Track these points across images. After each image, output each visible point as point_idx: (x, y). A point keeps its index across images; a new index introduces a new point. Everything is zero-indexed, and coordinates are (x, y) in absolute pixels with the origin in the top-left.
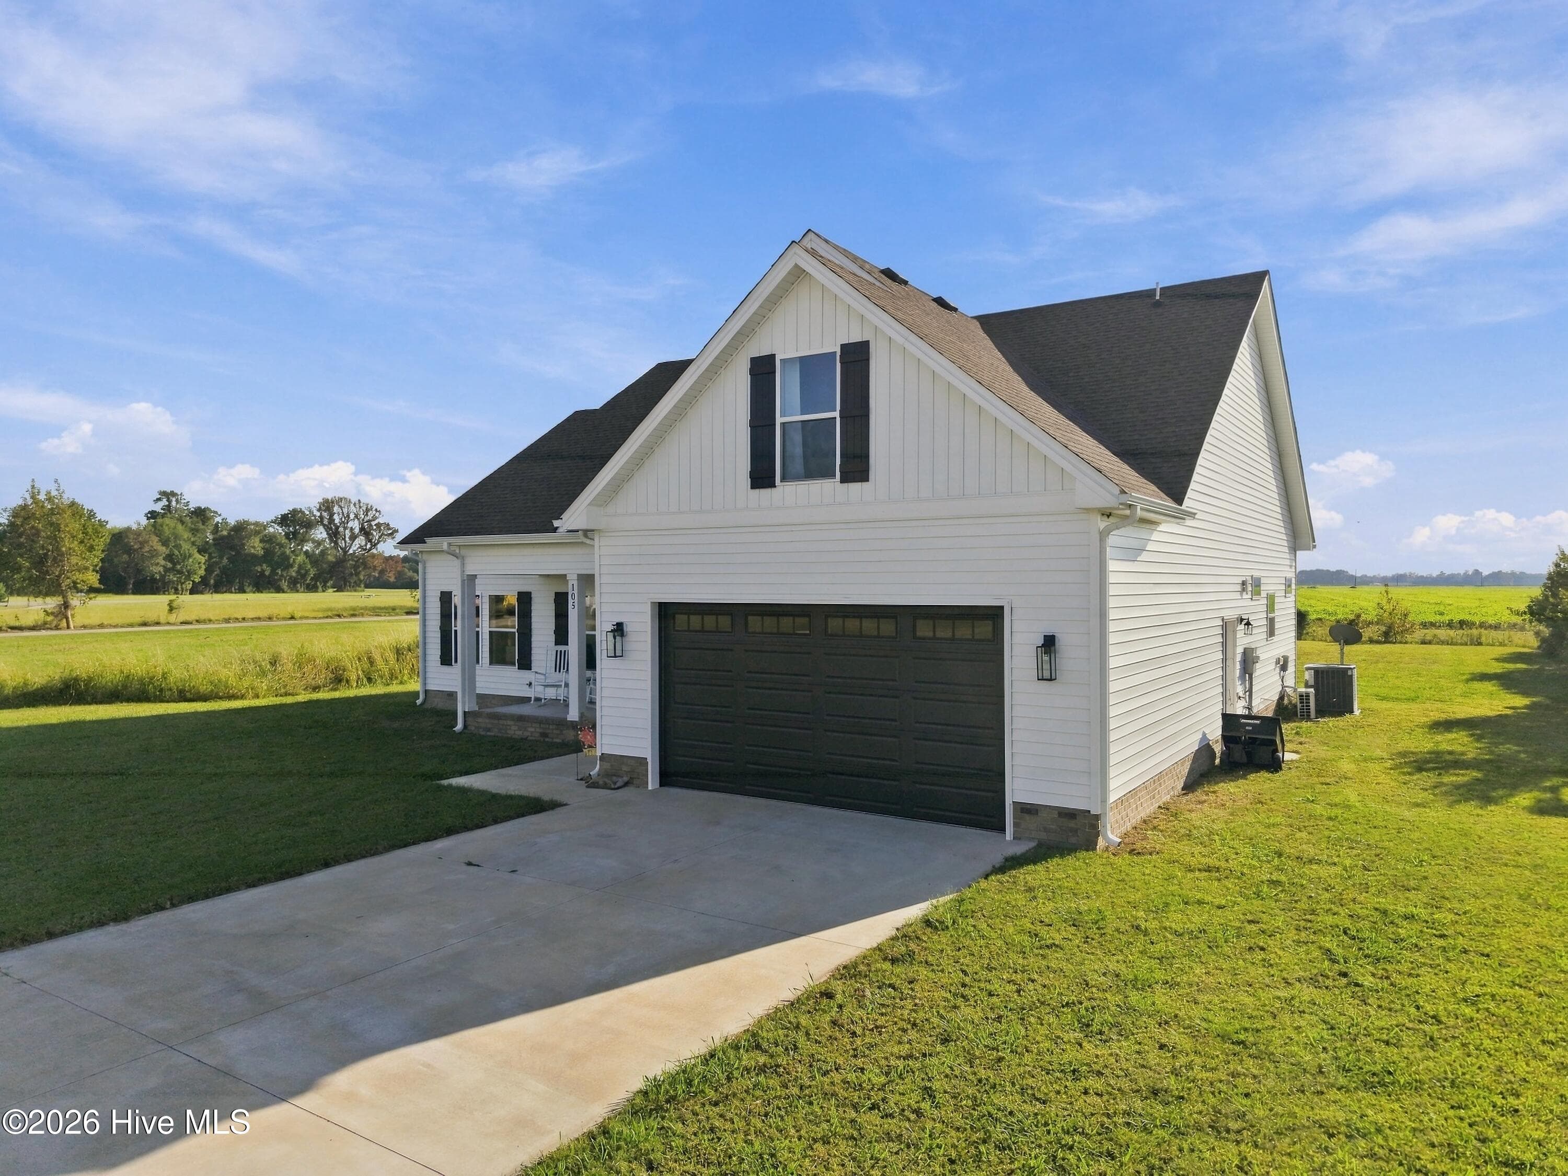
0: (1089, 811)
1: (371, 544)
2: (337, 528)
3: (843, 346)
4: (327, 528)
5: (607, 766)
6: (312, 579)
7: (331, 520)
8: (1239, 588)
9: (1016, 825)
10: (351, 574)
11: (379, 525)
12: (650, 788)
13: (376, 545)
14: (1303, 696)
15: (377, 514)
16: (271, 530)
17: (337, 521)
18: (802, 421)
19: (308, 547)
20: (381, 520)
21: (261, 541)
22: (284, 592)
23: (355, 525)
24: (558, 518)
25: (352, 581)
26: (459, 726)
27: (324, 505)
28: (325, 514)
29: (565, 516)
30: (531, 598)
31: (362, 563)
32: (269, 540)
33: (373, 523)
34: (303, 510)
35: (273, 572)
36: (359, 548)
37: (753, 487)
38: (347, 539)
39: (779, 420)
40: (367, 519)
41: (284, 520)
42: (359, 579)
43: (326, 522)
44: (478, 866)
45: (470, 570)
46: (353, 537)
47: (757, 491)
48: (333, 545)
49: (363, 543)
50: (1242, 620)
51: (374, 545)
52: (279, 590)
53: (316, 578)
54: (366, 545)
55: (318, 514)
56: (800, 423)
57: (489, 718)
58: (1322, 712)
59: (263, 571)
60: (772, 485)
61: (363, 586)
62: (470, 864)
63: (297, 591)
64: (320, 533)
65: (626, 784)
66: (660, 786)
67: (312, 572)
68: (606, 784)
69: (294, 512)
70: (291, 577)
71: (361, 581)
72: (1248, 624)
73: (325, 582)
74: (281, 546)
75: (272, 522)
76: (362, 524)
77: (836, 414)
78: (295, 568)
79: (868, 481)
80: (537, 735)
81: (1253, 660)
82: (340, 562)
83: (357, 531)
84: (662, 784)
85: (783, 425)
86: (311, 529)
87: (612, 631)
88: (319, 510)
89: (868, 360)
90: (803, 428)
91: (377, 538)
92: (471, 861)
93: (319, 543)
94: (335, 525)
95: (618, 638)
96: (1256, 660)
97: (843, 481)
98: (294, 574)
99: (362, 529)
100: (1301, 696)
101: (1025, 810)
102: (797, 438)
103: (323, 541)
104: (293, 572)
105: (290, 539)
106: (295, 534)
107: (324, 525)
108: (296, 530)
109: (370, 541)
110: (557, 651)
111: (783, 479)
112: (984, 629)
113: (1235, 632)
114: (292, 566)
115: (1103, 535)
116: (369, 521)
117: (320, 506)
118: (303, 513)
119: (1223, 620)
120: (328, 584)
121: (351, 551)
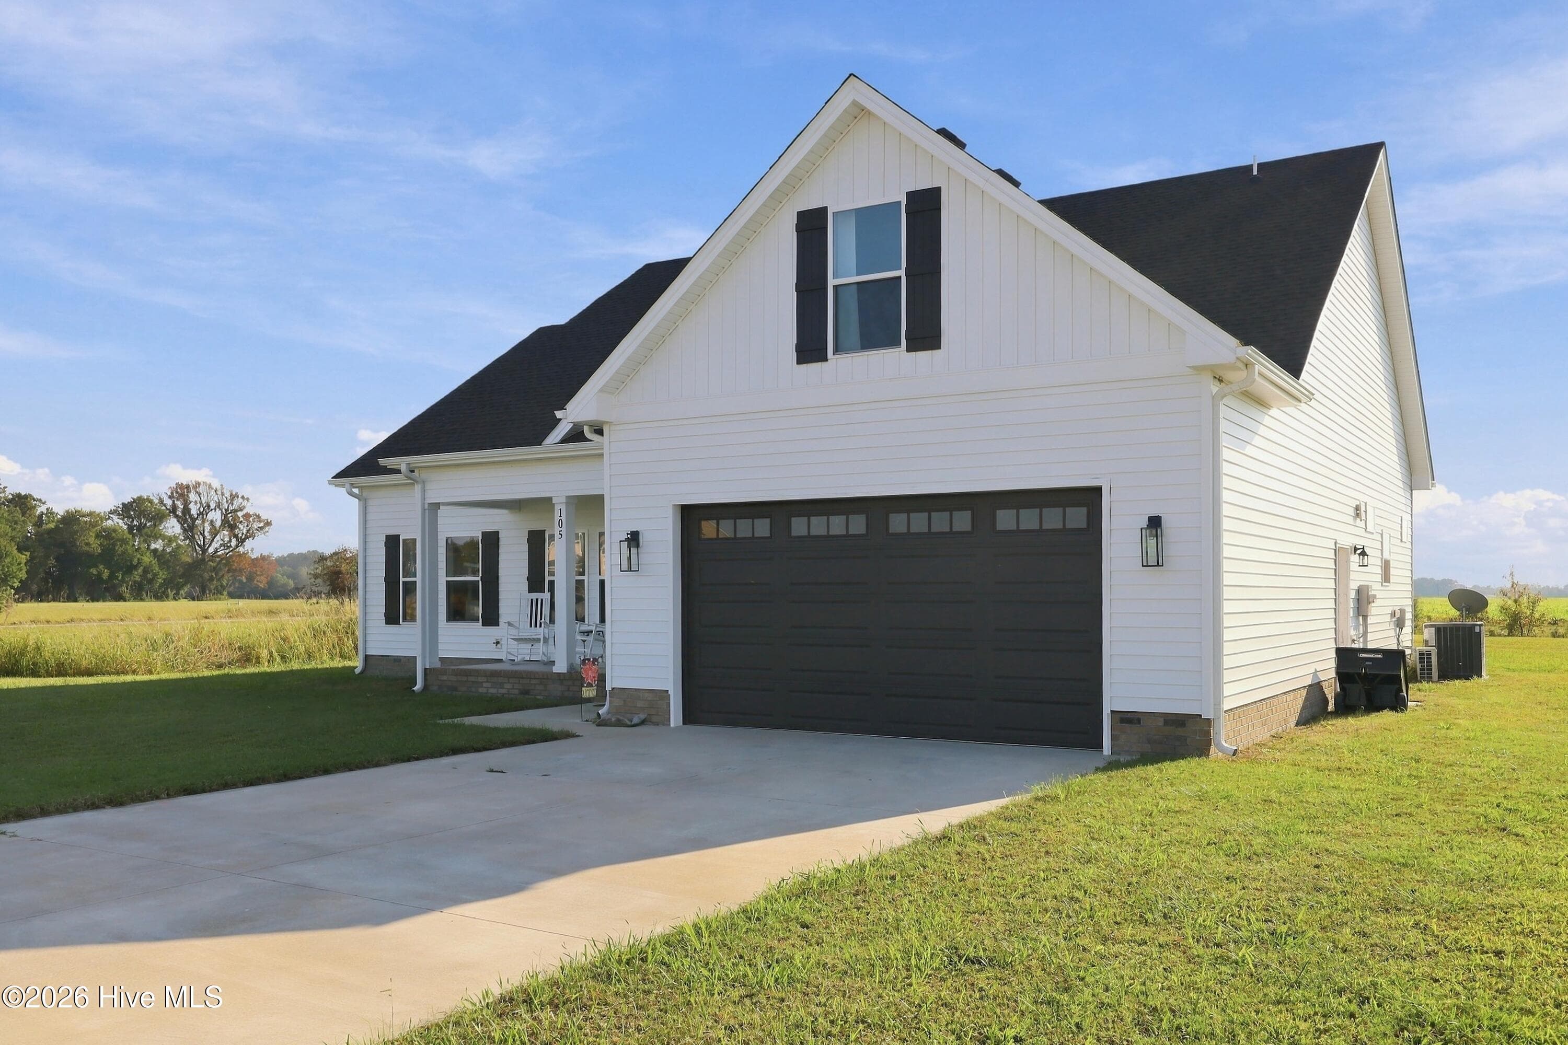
0: (1201, 716)
1: (237, 540)
2: (194, 520)
3: (910, 195)
4: (182, 520)
5: (617, 702)
6: (161, 585)
7: (186, 510)
8: (1352, 512)
9: (1114, 738)
10: (211, 579)
11: (247, 516)
12: (672, 725)
13: (243, 541)
14: (1423, 654)
15: (245, 503)
16: (110, 522)
17: (194, 512)
18: (858, 283)
19: (158, 545)
20: (249, 509)
21: (98, 536)
22: (125, 600)
23: (216, 516)
24: (562, 408)
25: (212, 587)
26: (418, 687)
27: (177, 492)
28: (180, 504)
29: (570, 406)
30: (498, 538)
31: (225, 565)
32: (108, 535)
33: (240, 514)
34: (151, 497)
35: (112, 576)
36: (221, 545)
37: (799, 362)
38: (206, 534)
39: (831, 282)
40: (231, 508)
41: (126, 510)
42: (222, 586)
43: (179, 513)
44: (502, 772)
45: (432, 498)
46: (214, 533)
47: (805, 366)
48: (187, 542)
49: (227, 539)
50: (1356, 549)
51: (241, 542)
52: (119, 598)
53: (168, 583)
54: (230, 541)
55: (169, 502)
56: (855, 286)
57: (456, 675)
58: (1445, 675)
59: (99, 575)
60: (824, 359)
61: (225, 593)
62: (492, 771)
63: (142, 600)
64: (172, 527)
65: (643, 723)
66: (684, 723)
67: (162, 575)
68: (618, 720)
69: (139, 501)
70: (135, 582)
71: (223, 587)
72: (1363, 554)
73: (178, 588)
74: (124, 541)
75: (111, 512)
76: (226, 516)
77: (902, 273)
78: (140, 570)
79: (940, 348)
80: (516, 692)
81: (1368, 599)
82: (199, 563)
83: (218, 524)
84: (685, 722)
85: (836, 288)
86: (161, 522)
87: (626, 540)
88: (170, 497)
89: (940, 209)
90: (859, 291)
91: (245, 532)
92: (492, 768)
93: (170, 540)
94: (191, 516)
95: (634, 550)
96: (1370, 600)
97: (909, 349)
98: (138, 579)
99: (225, 522)
100: (1421, 654)
101: (1125, 719)
102: (852, 302)
103: (175, 538)
104: (137, 576)
105: (134, 535)
106: (140, 528)
107: (176, 516)
108: (141, 524)
109: (236, 536)
110: (532, 600)
111: (836, 350)
112: (1077, 517)
113: (1348, 561)
114: (136, 567)
115: (1216, 400)
116: (236, 511)
117: (172, 493)
118: (151, 502)
119: (1336, 543)
120: (182, 592)
121: (211, 550)
